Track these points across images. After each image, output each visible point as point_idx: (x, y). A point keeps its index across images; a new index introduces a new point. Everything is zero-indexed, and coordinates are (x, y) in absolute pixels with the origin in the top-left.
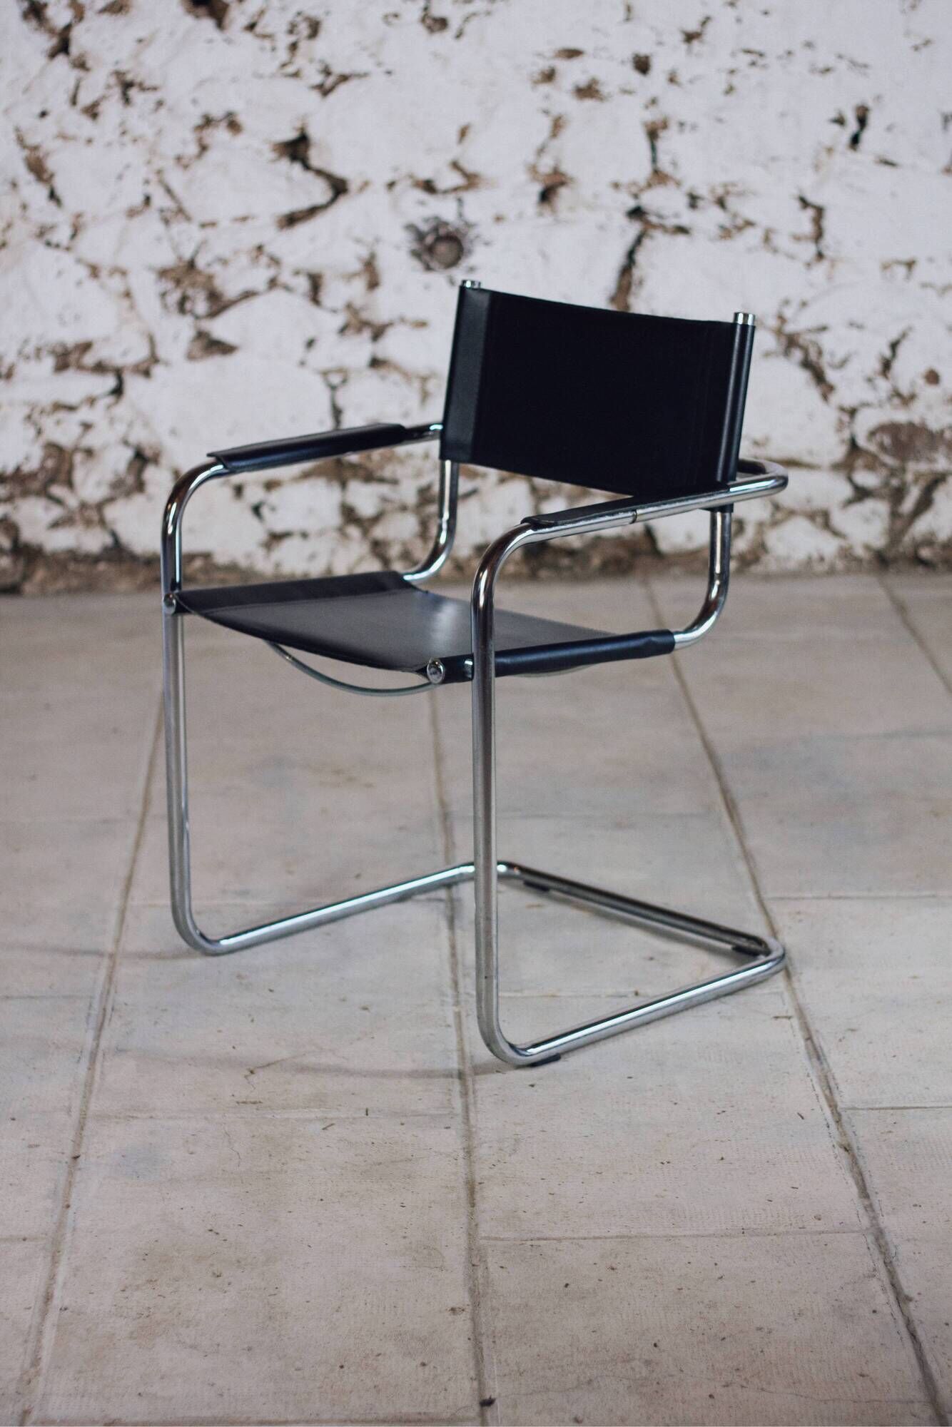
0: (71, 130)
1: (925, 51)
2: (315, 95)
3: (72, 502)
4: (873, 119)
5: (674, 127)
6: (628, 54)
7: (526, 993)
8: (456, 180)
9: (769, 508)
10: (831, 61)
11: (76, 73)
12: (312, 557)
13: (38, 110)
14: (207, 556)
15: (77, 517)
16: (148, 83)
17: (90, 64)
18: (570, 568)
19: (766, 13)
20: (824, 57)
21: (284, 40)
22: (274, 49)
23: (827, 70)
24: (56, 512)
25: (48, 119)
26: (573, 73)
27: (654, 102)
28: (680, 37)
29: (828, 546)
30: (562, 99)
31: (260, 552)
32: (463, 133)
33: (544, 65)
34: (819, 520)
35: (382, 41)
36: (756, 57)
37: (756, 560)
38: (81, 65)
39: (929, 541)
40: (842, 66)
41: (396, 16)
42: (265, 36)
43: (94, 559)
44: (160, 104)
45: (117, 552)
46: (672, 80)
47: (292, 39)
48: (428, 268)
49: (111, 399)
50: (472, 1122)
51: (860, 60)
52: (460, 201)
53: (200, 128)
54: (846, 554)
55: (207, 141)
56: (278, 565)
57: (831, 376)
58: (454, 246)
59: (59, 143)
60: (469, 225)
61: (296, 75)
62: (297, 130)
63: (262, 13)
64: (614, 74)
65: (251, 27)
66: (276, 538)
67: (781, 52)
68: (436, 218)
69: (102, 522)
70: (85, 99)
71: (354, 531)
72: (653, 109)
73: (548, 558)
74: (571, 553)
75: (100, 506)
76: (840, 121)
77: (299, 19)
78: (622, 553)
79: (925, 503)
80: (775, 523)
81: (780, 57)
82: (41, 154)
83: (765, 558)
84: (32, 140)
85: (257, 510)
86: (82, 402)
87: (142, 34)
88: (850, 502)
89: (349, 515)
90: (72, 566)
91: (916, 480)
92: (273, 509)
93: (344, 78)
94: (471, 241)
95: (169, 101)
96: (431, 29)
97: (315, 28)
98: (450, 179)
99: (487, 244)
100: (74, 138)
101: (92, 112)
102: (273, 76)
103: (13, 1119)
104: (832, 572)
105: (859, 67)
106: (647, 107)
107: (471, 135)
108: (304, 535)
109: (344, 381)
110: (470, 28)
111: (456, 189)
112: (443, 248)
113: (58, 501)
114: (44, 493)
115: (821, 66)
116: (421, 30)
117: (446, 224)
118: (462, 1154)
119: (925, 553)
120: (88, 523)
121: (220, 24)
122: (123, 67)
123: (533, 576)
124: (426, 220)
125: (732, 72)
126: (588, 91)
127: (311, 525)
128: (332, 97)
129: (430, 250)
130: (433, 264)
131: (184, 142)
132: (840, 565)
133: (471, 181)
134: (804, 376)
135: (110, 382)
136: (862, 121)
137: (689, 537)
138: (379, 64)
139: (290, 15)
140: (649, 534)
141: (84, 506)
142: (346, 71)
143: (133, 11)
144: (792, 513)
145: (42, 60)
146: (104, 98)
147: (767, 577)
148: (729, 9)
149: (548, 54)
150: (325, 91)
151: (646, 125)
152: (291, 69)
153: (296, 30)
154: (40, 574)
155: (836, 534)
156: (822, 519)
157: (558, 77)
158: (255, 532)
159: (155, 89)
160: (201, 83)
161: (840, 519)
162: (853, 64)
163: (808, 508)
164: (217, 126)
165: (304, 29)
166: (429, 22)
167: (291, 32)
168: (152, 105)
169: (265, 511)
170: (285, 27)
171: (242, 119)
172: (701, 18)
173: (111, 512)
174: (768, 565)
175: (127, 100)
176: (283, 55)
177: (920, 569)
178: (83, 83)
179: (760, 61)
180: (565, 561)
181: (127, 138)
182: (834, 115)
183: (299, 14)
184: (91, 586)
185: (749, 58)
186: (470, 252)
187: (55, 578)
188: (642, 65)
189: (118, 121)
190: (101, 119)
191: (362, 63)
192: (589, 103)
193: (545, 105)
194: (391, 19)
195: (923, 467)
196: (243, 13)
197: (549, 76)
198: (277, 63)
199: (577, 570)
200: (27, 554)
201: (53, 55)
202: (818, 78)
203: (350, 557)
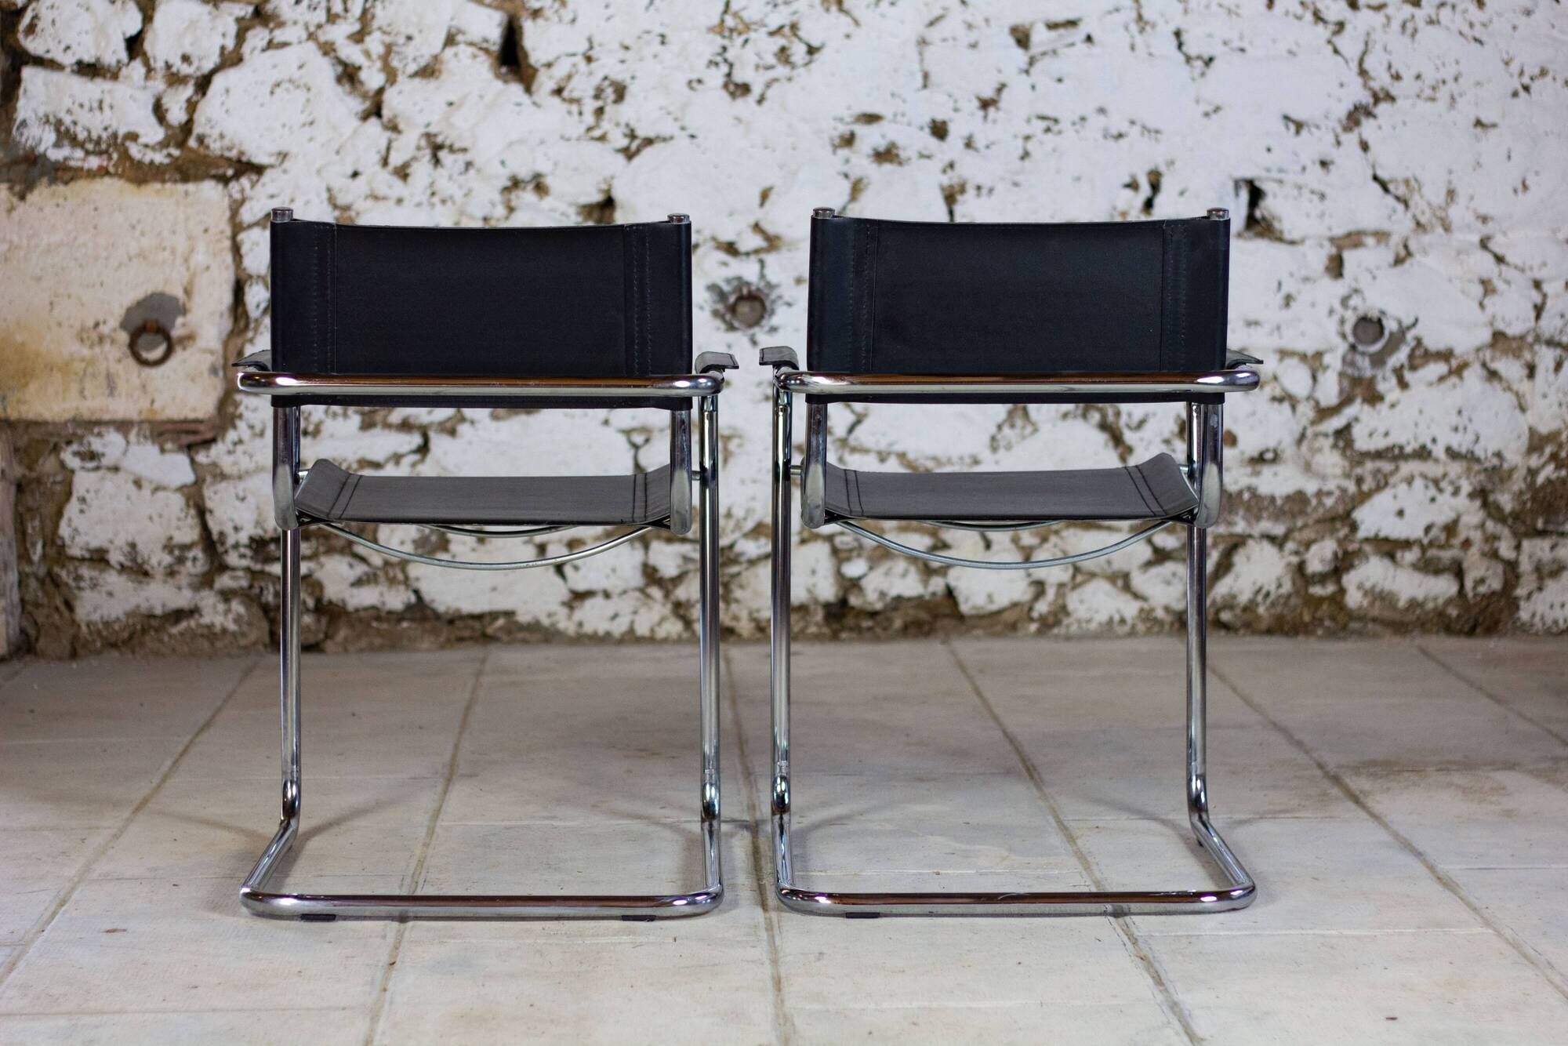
0: (382, 191)
1: (1214, 116)
2: (621, 159)
3: (377, 560)
4: (1166, 183)
5: (971, 192)
6: (926, 120)
7: (829, 873)
8: (757, 241)
9: (1071, 571)
10: (1124, 127)
11: (388, 134)
12: (615, 617)
13: (350, 172)
14: (509, 614)
15: (381, 574)
16: (457, 146)
17: (401, 126)
18: (870, 629)
19: (1060, 80)
20: (1117, 124)
21: (590, 105)
22: (580, 114)
23: (1120, 136)
24: (360, 569)
25: (360, 180)
26: (871, 138)
27: (951, 166)
28: (976, 104)
29: (1130, 609)
30: (860, 161)
31: (563, 612)
32: (765, 196)
33: (844, 129)
34: (1120, 583)
35: (684, 107)
36: (1050, 123)
37: (1057, 623)
38: (393, 127)
39: (1229, 603)
40: (1135, 131)
41: (700, 81)
42: (572, 101)
43: (396, 617)
44: (469, 165)
45: (420, 610)
46: (969, 144)
47: (599, 103)
48: (731, 328)
49: (416, 457)
50: (778, 943)
51: (1152, 125)
52: (762, 263)
53: (506, 190)
54: (1146, 616)
55: (513, 204)
56: (580, 624)
57: (1129, 437)
58: (757, 305)
59: (370, 203)
60: (771, 286)
61: (602, 138)
62: (601, 191)
63: (569, 77)
64: (913, 139)
65: (559, 92)
66: (579, 597)
67: (1076, 119)
68: (739, 279)
69: (406, 581)
70: (396, 160)
71: (656, 592)
72: (949, 172)
73: (850, 621)
74: (873, 614)
75: (403, 564)
76: (1133, 185)
77: (607, 83)
78: (923, 615)
79: (1225, 566)
80: (1075, 587)
81: (1074, 124)
82: (353, 214)
83: (1066, 621)
84: (341, 200)
85: (559, 569)
86: (388, 460)
87: (453, 98)
88: (1149, 564)
89: (651, 574)
90: (375, 624)
91: (1215, 545)
92: (576, 568)
93: (649, 142)
94: (773, 302)
95: (478, 163)
96: (733, 95)
97: (620, 92)
98: (752, 241)
99: (789, 305)
100: (385, 198)
101: (403, 173)
102: (578, 139)
103: (330, 942)
104: (1132, 633)
105: (1151, 132)
106: (944, 171)
107: (773, 197)
108: (607, 595)
109: (647, 441)
110: (769, 94)
111: (757, 251)
112: (744, 309)
113: (363, 559)
114: (347, 550)
115: (1115, 132)
116: (725, 95)
117: (748, 284)
118: (768, 962)
119: (1225, 616)
120: (392, 581)
121: (528, 90)
122: (432, 130)
123: (835, 637)
124: (728, 281)
125: (1027, 138)
126: (886, 155)
127: (613, 584)
128: (637, 160)
129: (733, 309)
130: (736, 324)
131: (493, 204)
132: (1141, 627)
133: (772, 242)
134: (1101, 437)
135: (416, 440)
136: (1155, 187)
137: (990, 598)
138: (683, 128)
139: (596, 80)
140: (950, 593)
141: (387, 563)
142: (651, 134)
143: (444, 76)
144: (1092, 575)
145: (355, 123)
146: (414, 159)
147: (1068, 638)
148: (1024, 76)
149: (848, 119)
150: (629, 154)
151: (943, 189)
152: (597, 133)
153: (603, 96)
154: (342, 633)
155: (1137, 596)
156: (1123, 581)
157: (858, 143)
158: (558, 590)
159: (464, 150)
160: (510, 144)
161: (1139, 581)
162: (1145, 129)
163: (1109, 571)
164: (524, 189)
165: (610, 94)
166: (732, 88)
167: (597, 97)
168: (462, 166)
169: (568, 570)
170: (592, 92)
171: (549, 181)
172: (996, 85)
173: (416, 570)
174: (1071, 625)
175: (437, 161)
176: (589, 119)
177: (1223, 633)
178: (394, 144)
179: (1055, 128)
180: (867, 623)
181: (435, 199)
182: (1127, 180)
183: (606, 78)
184: (393, 644)
185: (1044, 124)
186: (772, 312)
187: (359, 637)
188: (939, 130)
189: (427, 181)
190: (410, 179)
191: (666, 127)
192: (887, 167)
193: (846, 169)
194: (695, 85)
195: (1222, 529)
196: (551, 78)
198: (582, 129)
199: (878, 630)
200: (330, 612)
201: (365, 117)
202: (1111, 143)
203: (652, 617)
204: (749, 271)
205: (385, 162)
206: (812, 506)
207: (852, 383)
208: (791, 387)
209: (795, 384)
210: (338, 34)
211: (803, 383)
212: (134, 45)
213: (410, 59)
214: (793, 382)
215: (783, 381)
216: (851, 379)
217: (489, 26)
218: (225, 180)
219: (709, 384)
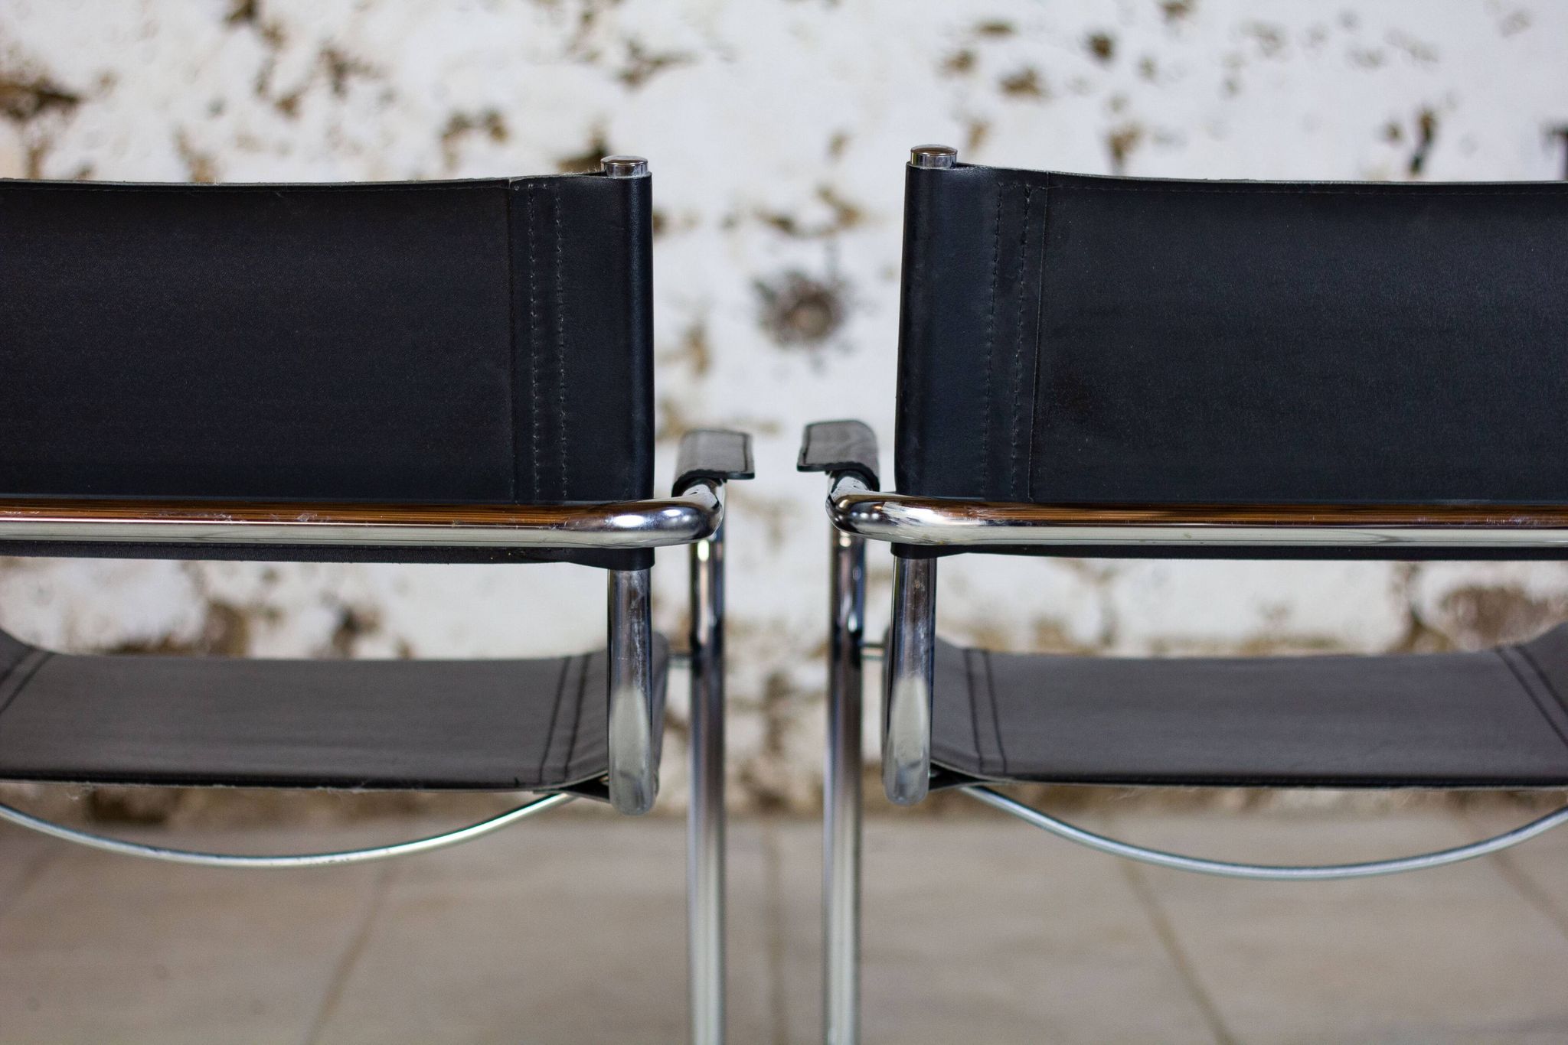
0: (257, 134)
1: (1518, 32)
2: (618, 86)
4: (1443, 132)
5: (1149, 141)
6: (1081, 31)
10: (1380, 45)
11: (266, 50)
13: (208, 104)
16: (374, 67)
20: (1371, 38)
22: (557, 20)
23: (1375, 59)
25: (224, 116)
26: (998, 58)
27: (1118, 103)
28: (1158, 8)
30: (981, 95)
32: (838, 145)
33: (956, 45)
36: (1270, 39)
38: (274, 37)
40: (1397, 53)
44: (388, 97)
46: (1146, 70)
48: (785, 343)
55: (456, 153)
58: (821, 311)
59: (240, 152)
60: (844, 282)
62: (590, 141)
64: (1061, 62)
67: (1306, 33)
68: (796, 271)
72: (1116, 113)
76: (1394, 134)
81: (1304, 42)
84: (196, 149)
94: (848, 305)
98: (814, 214)
99: (870, 310)
100: (261, 146)
101: (288, 106)
102: (556, 60)
105: (1423, 54)
106: (1107, 110)
111: (824, 230)
112: (804, 315)
115: (1367, 53)
117: (811, 280)
122: (335, 43)
124: (780, 274)
125: (1233, 62)
126: (1022, 85)
128: (643, 89)
130: (792, 337)
131: (425, 153)
133: (848, 216)
136: (1427, 133)
138: (713, 44)
142: (665, 51)
145: (216, 27)
149: (963, 31)
150: (632, 79)
151: (1107, 136)
152: (582, 48)
157: (976, 64)
160: (453, 66)
162: (1413, 49)
171: (509, 119)
175: (340, 92)
179: (1277, 46)
181: (339, 151)
182: (1384, 125)
185: (1260, 41)
186: (846, 319)
188: (1102, 48)
189: (326, 121)
190: (300, 116)
192: (1023, 103)
193: (959, 105)
197: (963, 62)
201: (231, 22)
202: (1361, 70)
204: (811, 257)
205: (261, 87)
206: (902, 763)
207: (992, 523)
208: (860, 527)
209: (869, 521)
211: (884, 519)
214: (864, 516)
215: (843, 512)
216: (991, 514)
218: (18, 116)
219: (687, 519)
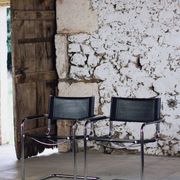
0: (119, 84)
2: (154, 80)
12: (153, 152)
14: (137, 150)
17: (122, 75)
21: (150, 72)
22: (148, 73)
32: (175, 86)
35: (163, 72)
42: (147, 71)
48: (170, 107)
49: (124, 125)
52: (175, 97)
53: (138, 85)
58: (174, 104)
59: (118, 86)
60: (176, 100)
61: (152, 77)
62: (152, 85)
63: (146, 67)
65: (145, 69)
66: (148, 148)
70: (122, 80)
71: (160, 148)
86: (120, 125)
87: (129, 70)
89: (159, 145)
93: (158, 77)
94: (177, 103)
95: (133, 80)
96: (171, 70)
97: (154, 70)
98: (174, 93)
100: (120, 86)
101: (123, 82)
102: (148, 77)
107: (177, 86)
108: (152, 148)
110: (177, 70)
112: (172, 104)
116: (169, 70)
117: (173, 100)
121: (141, 69)
122: (127, 75)
124: (170, 99)
128: (156, 80)
129: (170, 104)
131: (136, 86)
133: (177, 93)
135: (124, 123)
138: (163, 75)
139: (150, 68)
143: (129, 67)
146: (124, 80)
159: (131, 78)
160: (137, 78)
164: (140, 84)
165: (152, 70)
168: (131, 81)
170: (150, 70)
171: (144, 83)
175: (127, 80)
176: (150, 74)
178: (121, 77)
183: (152, 67)
186: (176, 105)
187: (116, 152)
189: (126, 83)
191: (161, 75)
194: (165, 68)
196: (144, 67)
198: (148, 75)
201: (117, 73)
203: (159, 152)
204: (173, 98)
205: (120, 80)
210: (113, 61)
212: (86, 62)
213: (124, 64)
217: (135, 59)
218: (98, 83)
